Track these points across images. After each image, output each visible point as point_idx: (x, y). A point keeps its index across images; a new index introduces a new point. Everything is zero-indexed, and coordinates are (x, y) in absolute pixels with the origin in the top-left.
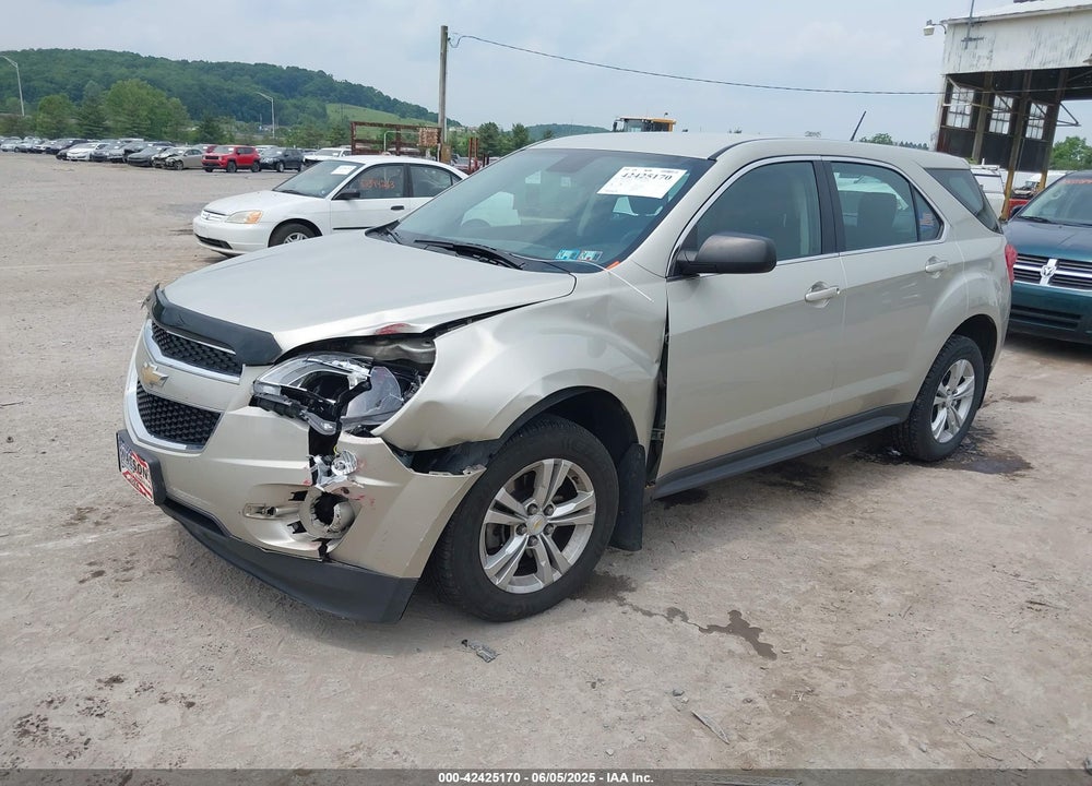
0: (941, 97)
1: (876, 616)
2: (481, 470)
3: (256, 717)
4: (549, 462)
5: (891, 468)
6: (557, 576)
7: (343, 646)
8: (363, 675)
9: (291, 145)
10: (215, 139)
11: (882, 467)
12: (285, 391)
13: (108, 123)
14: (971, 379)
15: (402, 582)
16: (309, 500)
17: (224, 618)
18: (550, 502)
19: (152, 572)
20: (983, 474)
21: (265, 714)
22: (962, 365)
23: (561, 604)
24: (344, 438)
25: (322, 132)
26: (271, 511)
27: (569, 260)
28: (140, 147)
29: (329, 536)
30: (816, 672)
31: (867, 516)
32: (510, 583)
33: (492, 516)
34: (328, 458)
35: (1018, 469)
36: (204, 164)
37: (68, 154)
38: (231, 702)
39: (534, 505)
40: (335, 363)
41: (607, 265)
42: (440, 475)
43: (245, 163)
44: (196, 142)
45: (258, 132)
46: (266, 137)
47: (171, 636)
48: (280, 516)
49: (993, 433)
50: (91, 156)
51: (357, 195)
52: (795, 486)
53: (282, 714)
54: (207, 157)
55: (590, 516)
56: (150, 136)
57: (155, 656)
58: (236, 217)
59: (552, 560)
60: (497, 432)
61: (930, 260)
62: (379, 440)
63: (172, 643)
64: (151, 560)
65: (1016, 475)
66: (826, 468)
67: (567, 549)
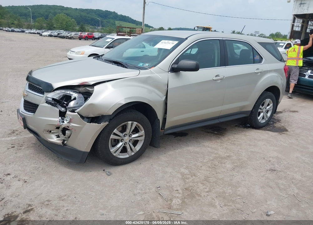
0: (292, 21)
1: (223, 170)
2: (107, 123)
3: (41, 186)
4: (130, 122)
5: (245, 129)
6: (133, 154)
7: (71, 169)
8: (73, 177)
9: (104, 32)
10: (84, 31)
11: (243, 129)
12: (53, 99)
13: (55, 26)
14: (271, 105)
15: (84, 152)
16: (60, 129)
17: (42, 160)
18: (130, 133)
19: (27, 147)
20: (272, 132)
21: (44, 185)
22: (268, 101)
23: (135, 161)
24: (68, 113)
25: (113, 29)
26: (50, 132)
27: (141, 66)
28: (62, 33)
29: (66, 139)
30: (199, 184)
31: (233, 142)
32: (118, 155)
33: (112, 137)
34: (63, 118)
35: (283, 131)
36: (79, 38)
37: (43, 34)
38: (36, 182)
39: (126, 134)
40: (68, 92)
41: (150, 68)
42: (94, 124)
43: (90, 38)
44: (79, 31)
45: (96, 29)
46: (98, 30)
47: (26, 164)
48: (53, 133)
49: (280, 121)
50: (49, 35)
51: (112, 47)
52: (214, 133)
53: (49, 186)
54: (80, 36)
55: (143, 138)
56: (66, 29)
57: (21, 169)
58: (77, 53)
59: (131, 149)
60: (111, 113)
61: (257, 70)
62: (77, 114)
63: (26, 166)
64: (28, 144)
65: (283, 133)
66: (226, 129)
67: (136, 146)
